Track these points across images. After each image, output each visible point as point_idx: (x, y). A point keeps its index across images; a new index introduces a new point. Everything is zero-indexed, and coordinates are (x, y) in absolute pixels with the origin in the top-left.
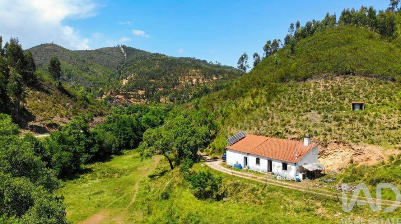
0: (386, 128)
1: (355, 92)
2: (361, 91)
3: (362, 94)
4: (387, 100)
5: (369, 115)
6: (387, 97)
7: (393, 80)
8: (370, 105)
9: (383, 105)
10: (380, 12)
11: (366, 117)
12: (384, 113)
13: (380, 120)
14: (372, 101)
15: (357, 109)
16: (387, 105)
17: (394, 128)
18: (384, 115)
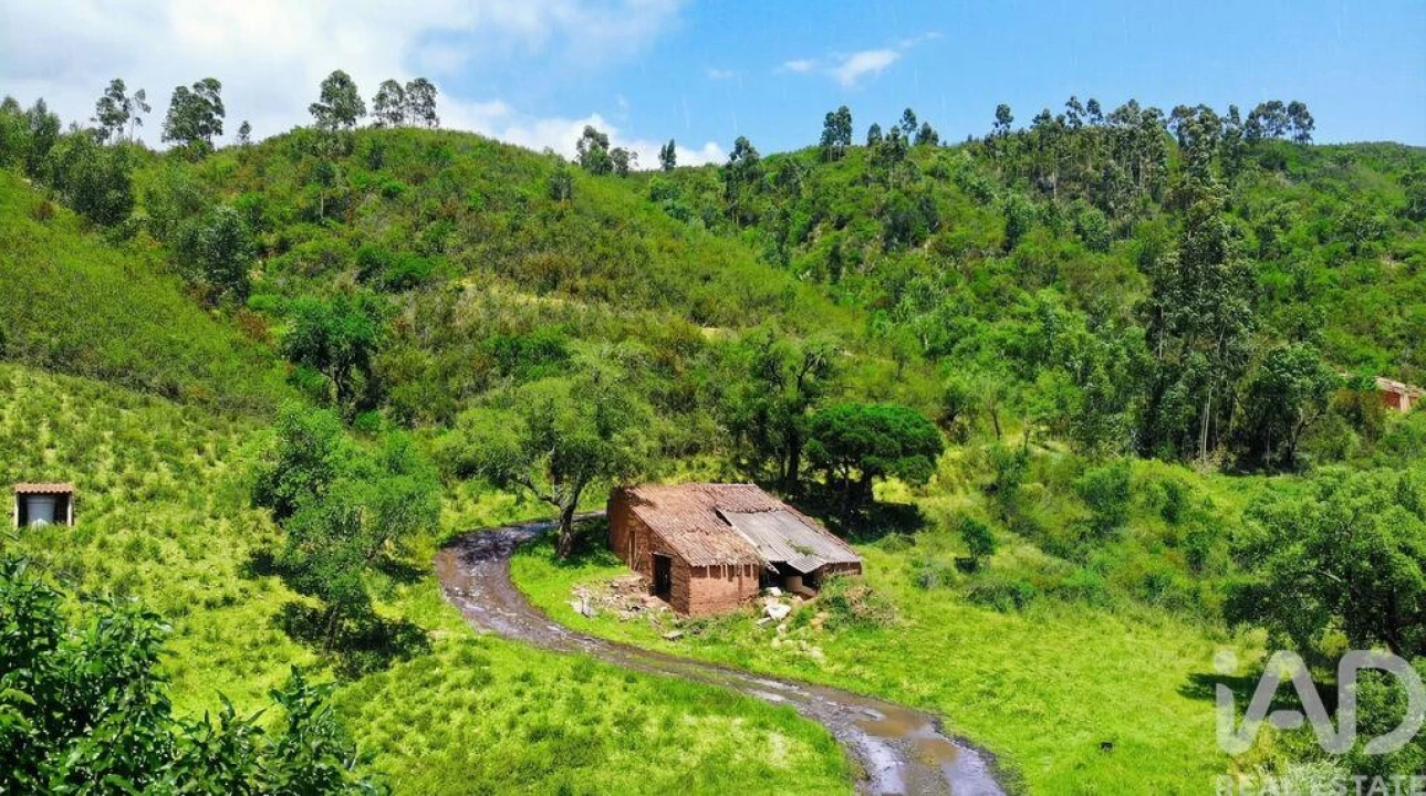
0: (195, 602)
1: (18, 434)
2: (45, 434)
3: (51, 446)
4: (163, 475)
5: (103, 545)
6: (161, 464)
7: (172, 393)
8: (96, 498)
9: (151, 496)
10: (74, 125)
11: (91, 555)
12: (170, 534)
13: (160, 569)
14: (102, 478)
15: (39, 522)
16: (170, 496)
17: (228, 601)
18: (168, 547)
